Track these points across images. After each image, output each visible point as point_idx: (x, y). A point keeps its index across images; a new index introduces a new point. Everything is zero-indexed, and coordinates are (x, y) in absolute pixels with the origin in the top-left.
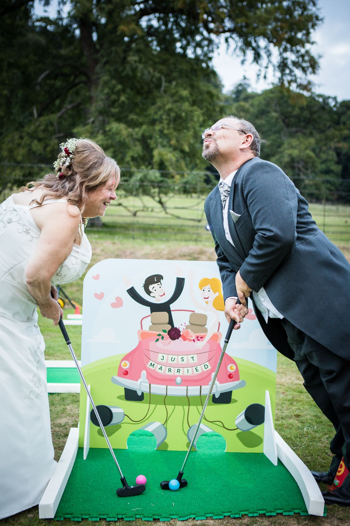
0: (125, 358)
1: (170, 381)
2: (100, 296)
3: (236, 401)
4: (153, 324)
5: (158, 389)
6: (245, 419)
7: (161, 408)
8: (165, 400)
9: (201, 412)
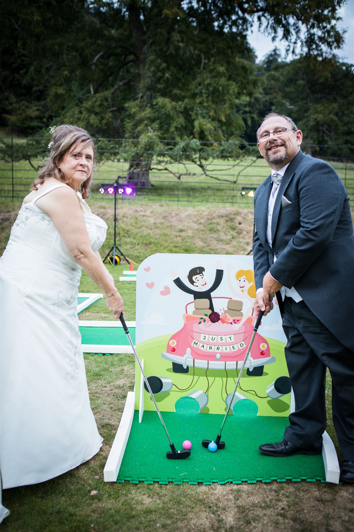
0: (172, 338)
1: (211, 357)
2: (150, 286)
3: (267, 374)
4: (196, 309)
5: (201, 363)
6: (275, 389)
7: (203, 379)
8: (207, 372)
9: (237, 381)
